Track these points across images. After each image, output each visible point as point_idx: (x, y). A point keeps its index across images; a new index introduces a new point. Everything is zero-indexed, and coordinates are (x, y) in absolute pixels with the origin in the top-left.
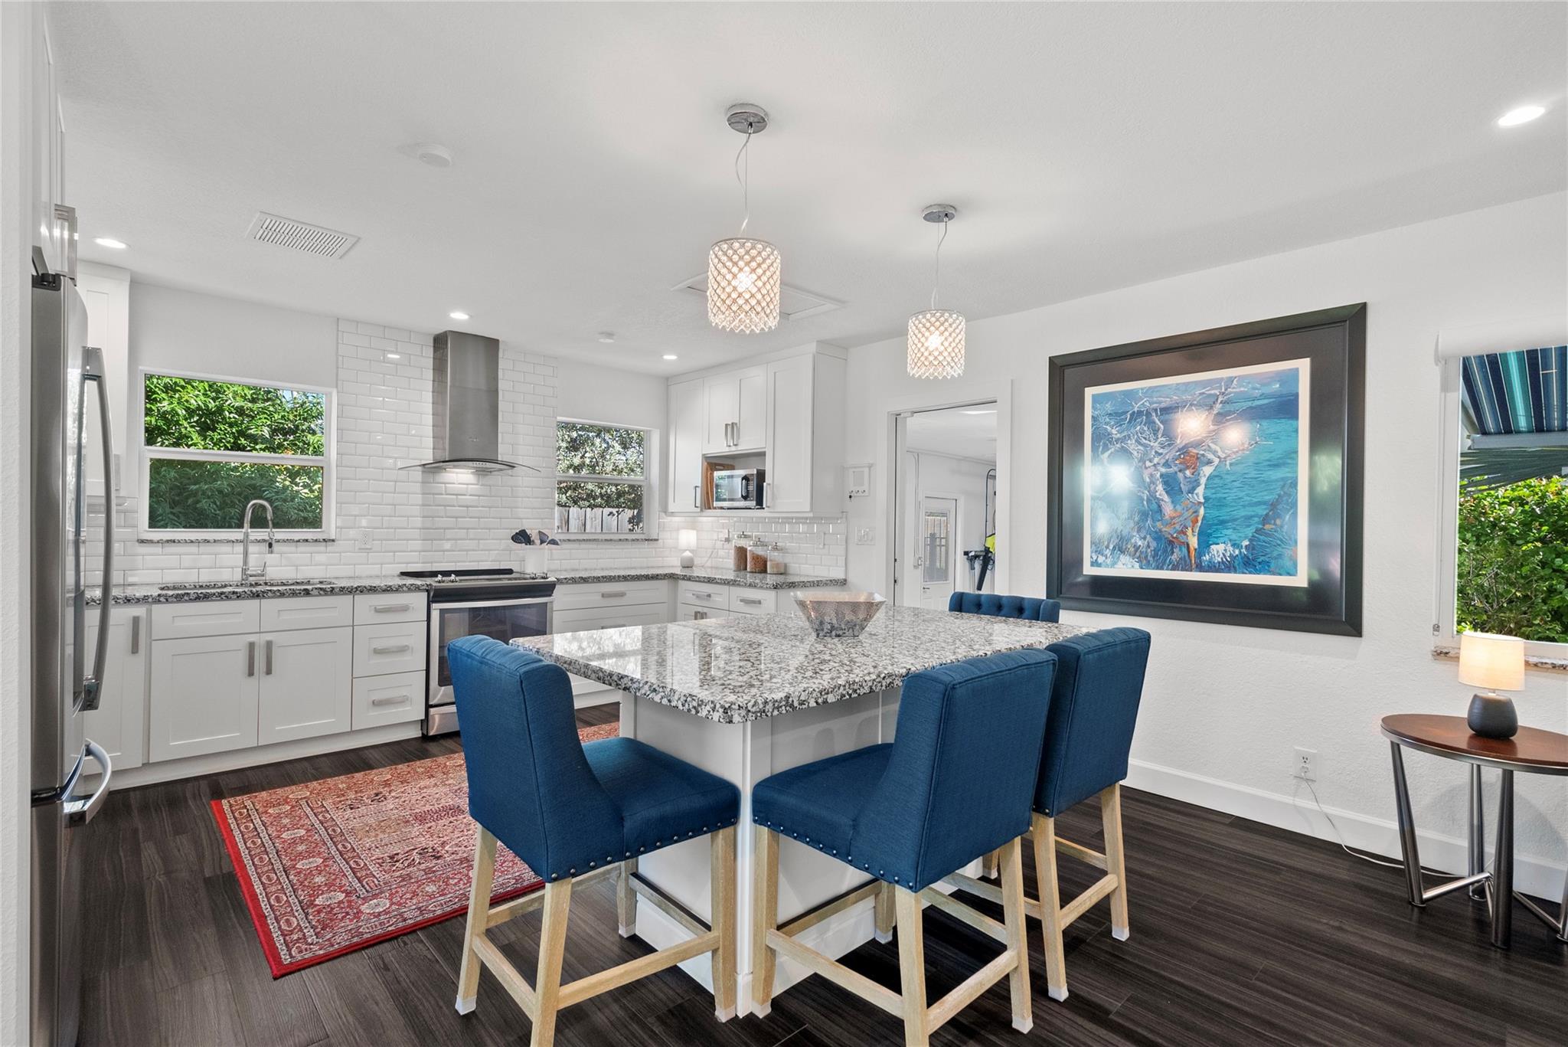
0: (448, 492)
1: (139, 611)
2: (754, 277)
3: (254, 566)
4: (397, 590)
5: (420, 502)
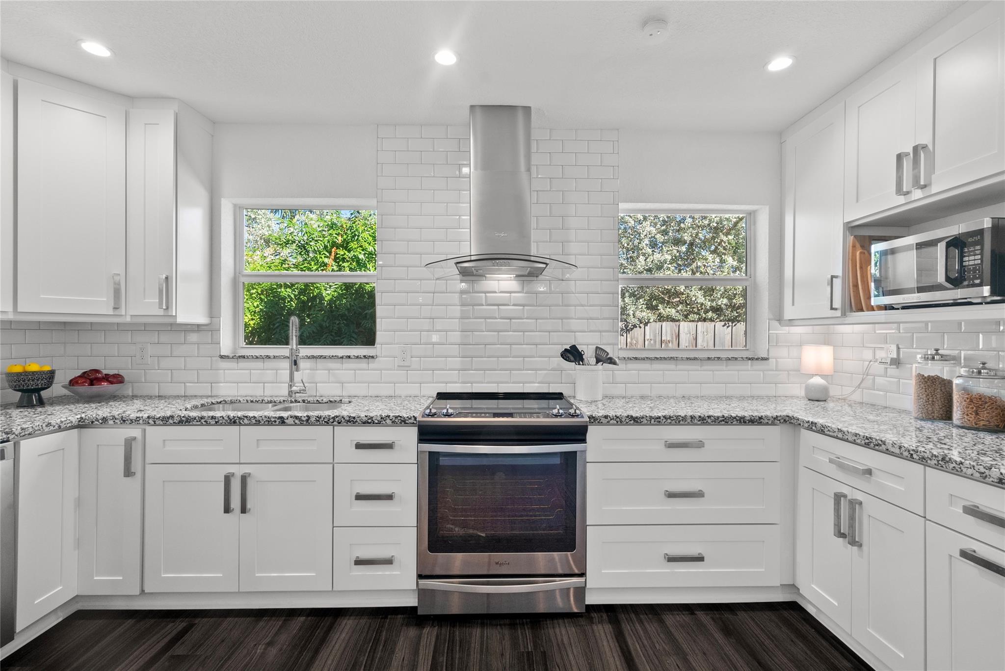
0: (489, 303)
1: (135, 432)
4: (379, 423)
5: (458, 315)
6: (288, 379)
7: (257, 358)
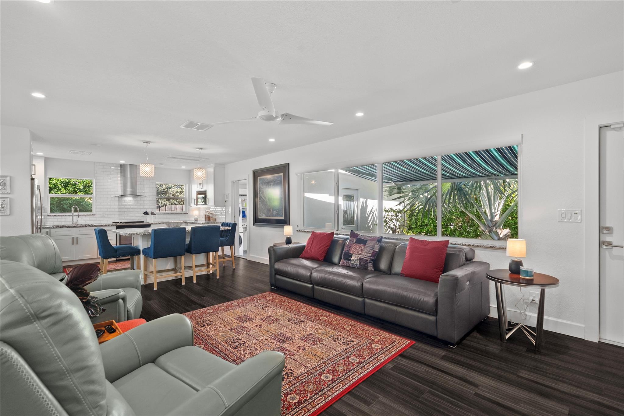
1: (48, 230)
2: (149, 168)
3: (75, 221)
4: (108, 226)
5: (118, 205)
6: (72, 220)
7: (60, 216)
